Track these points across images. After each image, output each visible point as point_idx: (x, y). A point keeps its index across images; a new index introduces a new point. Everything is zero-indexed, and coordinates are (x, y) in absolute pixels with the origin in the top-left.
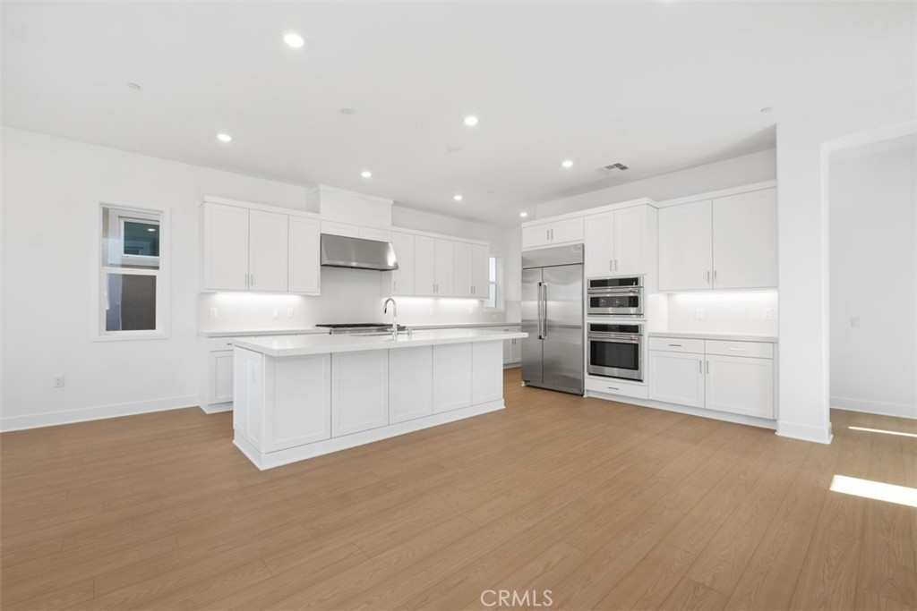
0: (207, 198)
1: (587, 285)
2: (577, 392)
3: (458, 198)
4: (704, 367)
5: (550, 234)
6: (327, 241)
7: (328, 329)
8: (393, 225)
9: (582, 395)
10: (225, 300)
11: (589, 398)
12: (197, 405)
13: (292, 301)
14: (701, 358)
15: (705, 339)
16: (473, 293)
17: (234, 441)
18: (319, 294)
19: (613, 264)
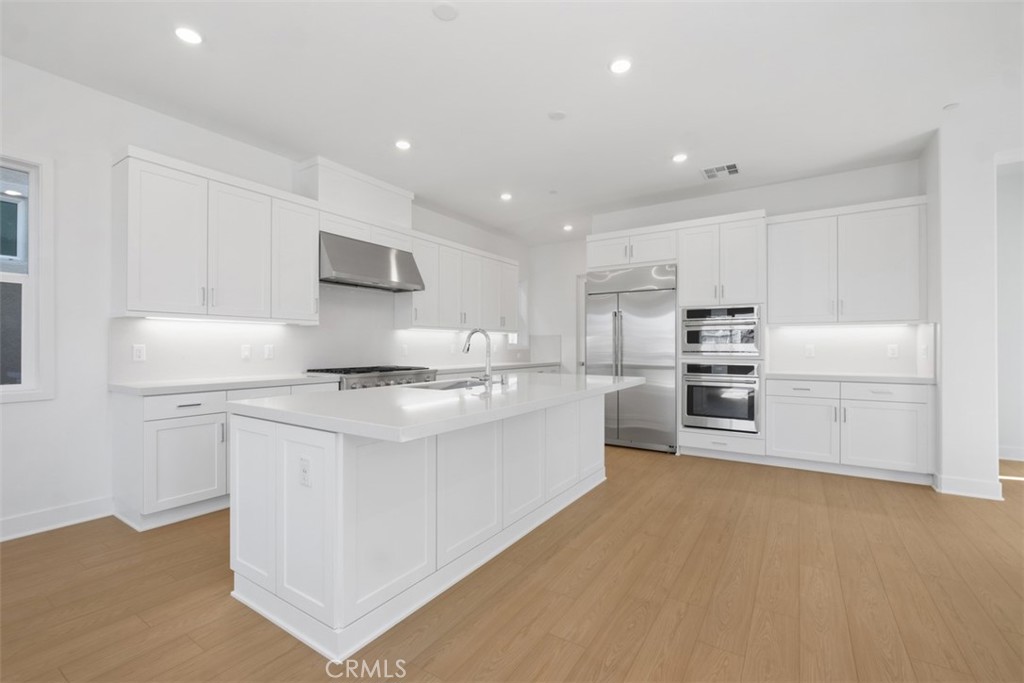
0: (132, 150)
1: (682, 316)
2: (665, 448)
3: (506, 197)
4: (839, 415)
5: (629, 251)
6: (329, 242)
7: (336, 377)
8: (413, 228)
9: (674, 453)
10: (162, 329)
11: (682, 455)
12: (109, 514)
13: (268, 333)
14: (836, 403)
15: (840, 380)
16: (503, 325)
17: (233, 593)
18: (317, 323)
19: (719, 291)
